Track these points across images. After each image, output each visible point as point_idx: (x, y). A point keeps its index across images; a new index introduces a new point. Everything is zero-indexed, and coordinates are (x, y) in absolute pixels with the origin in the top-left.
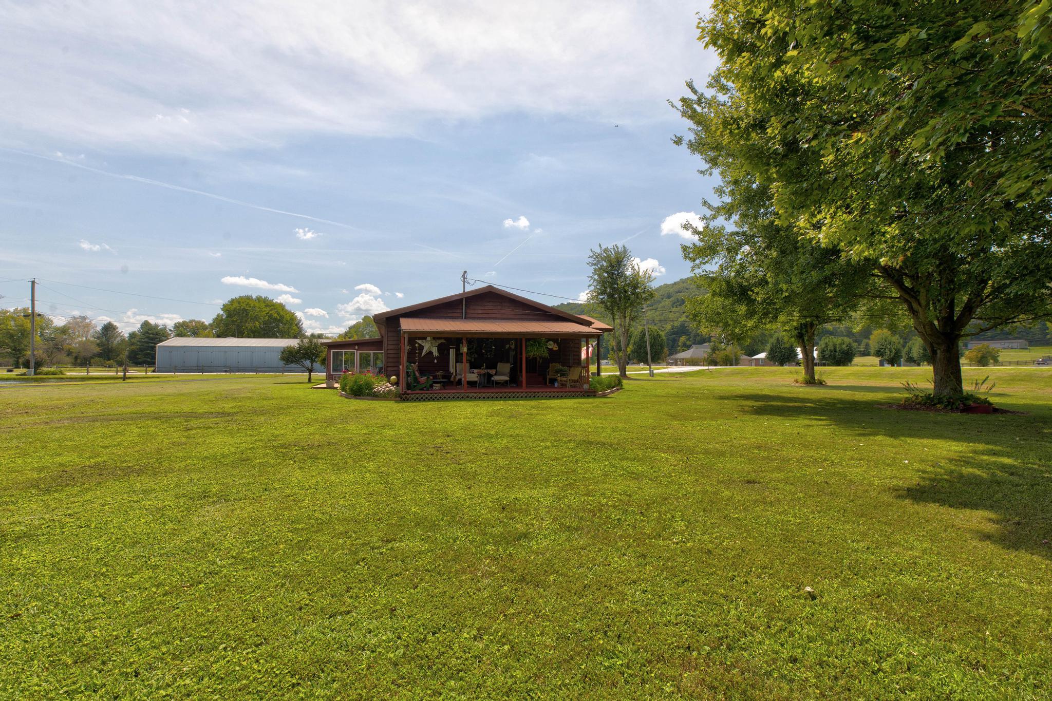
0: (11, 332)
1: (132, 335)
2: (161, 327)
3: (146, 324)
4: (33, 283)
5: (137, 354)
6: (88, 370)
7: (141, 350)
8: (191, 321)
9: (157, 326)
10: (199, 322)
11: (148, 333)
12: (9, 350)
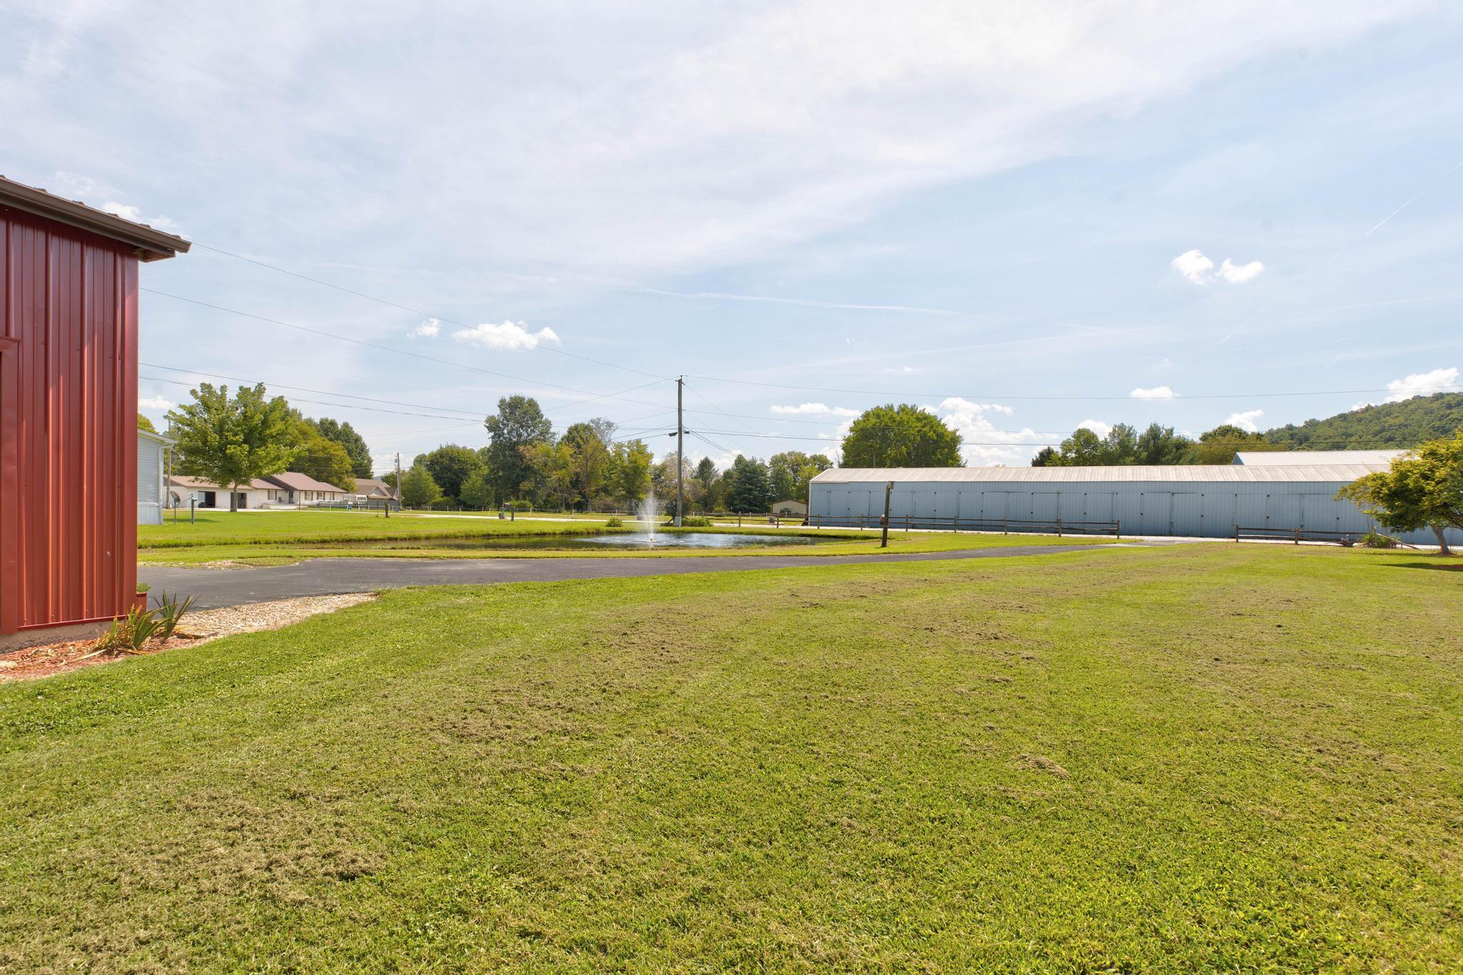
0: (627, 470)
1: (727, 475)
2: (758, 462)
3: (740, 460)
4: (680, 382)
5: (735, 499)
6: (740, 520)
7: (739, 494)
8: (790, 454)
9: (754, 461)
10: (799, 454)
11: (745, 471)
12: (624, 493)
